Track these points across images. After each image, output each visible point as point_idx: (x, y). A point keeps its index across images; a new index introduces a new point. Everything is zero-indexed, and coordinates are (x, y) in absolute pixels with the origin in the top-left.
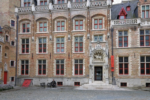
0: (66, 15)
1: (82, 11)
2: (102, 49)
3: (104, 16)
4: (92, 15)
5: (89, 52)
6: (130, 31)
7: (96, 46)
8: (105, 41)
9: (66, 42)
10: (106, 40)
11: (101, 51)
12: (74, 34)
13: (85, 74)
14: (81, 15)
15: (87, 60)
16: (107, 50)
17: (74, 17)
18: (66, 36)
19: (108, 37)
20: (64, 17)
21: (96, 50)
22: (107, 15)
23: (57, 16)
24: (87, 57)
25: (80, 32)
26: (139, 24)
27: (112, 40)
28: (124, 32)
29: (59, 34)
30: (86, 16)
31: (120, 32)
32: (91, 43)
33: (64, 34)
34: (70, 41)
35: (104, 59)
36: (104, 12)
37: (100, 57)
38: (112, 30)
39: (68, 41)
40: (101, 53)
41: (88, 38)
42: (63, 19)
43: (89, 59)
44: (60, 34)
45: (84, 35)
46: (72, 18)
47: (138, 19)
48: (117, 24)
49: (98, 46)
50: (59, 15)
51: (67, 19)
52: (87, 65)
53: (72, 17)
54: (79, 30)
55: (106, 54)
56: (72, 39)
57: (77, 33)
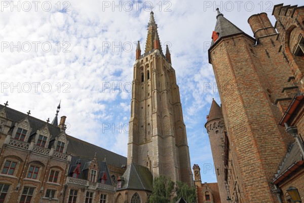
0: (23, 157)
1: (43, 158)
3: (62, 169)
4: (52, 166)
6: (80, 191)
8: (56, 199)
9: (11, 192)
10: (58, 197)
12: (25, 184)
14: (40, 162)
17: (31, 162)
18: (13, 184)
19: (61, 194)
20: (19, 158)
22: (65, 169)
23: (11, 155)
25: (33, 183)
26: (88, 187)
27: (64, 199)
28: (74, 192)
29: (5, 178)
30: (46, 165)
31: (72, 191)
32: (43, 199)
33: (12, 180)
34: (17, 191)
36: (63, 166)
38: (66, 187)
39: (16, 191)
41: (41, 192)
42: (18, 159)
44: (6, 180)
45: (37, 187)
46: (29, 163)
47: (87, 182)
48: (71, 183)
50: (15, 154)
51: (23, 161)
53: (30, 161)
54: (32, 179)
56: (20, 190)
57: (29, 182)
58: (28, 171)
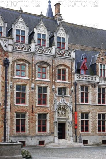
0: (29, 59)
1: (47, 58)
2: (66, 104)
3: (68, 67)
4: (57, 64)
5: (54, 106)
6: (90, 87)
7: (61, 100)
8: (69, 95)
9: (28, 92)
10: (70, 94)
11: (65, 105)
12: (38, 84)
13: (49, 132)
14: (45, 62)
15: (52, 116)
16: (71, 106)
17: (37, 63)
18: (28, 85)
19: (72, 91)
20: (26, 60)
21: (61, 104)
22: (71, 67)
23: (19, 58)
24: (51, 112)
25: (44, 82)
26: (98, 83)
27: (76, 95)
28: (85, 88)
29: (20, 80)
30: (51, 65)
31: (82, 88)
32: (57, 96)
33: (26, 81)
34: (33, 91)
35: (68, 115)
36: (68, 63)
37: (63, 112)
38: (75, 84)
39: (32, 91)
40: (65, 108)
41: (53, 90)
42: (25, 62)
43: (53, 115)
44: (21, 81)
45: (49, 86)
46: (36, 64)
47: (97, 77)
48: (80, 79)
49: (63, 100)
50: (21, 57)
51: (30, 63)
52: (52, 121)
54: (42, 79)
55: (71, 110)
56: (35, 89)
57: (41, 82)
58: (37, 72)
